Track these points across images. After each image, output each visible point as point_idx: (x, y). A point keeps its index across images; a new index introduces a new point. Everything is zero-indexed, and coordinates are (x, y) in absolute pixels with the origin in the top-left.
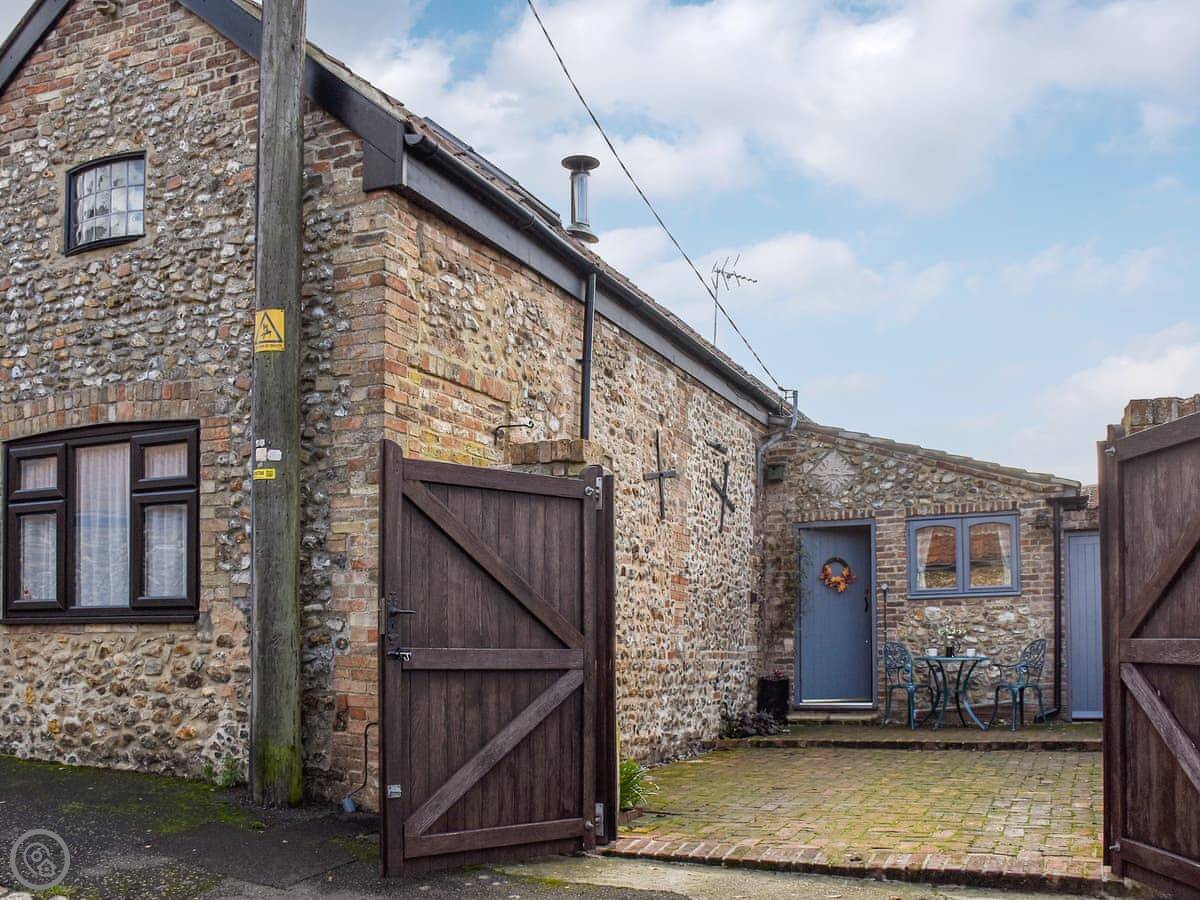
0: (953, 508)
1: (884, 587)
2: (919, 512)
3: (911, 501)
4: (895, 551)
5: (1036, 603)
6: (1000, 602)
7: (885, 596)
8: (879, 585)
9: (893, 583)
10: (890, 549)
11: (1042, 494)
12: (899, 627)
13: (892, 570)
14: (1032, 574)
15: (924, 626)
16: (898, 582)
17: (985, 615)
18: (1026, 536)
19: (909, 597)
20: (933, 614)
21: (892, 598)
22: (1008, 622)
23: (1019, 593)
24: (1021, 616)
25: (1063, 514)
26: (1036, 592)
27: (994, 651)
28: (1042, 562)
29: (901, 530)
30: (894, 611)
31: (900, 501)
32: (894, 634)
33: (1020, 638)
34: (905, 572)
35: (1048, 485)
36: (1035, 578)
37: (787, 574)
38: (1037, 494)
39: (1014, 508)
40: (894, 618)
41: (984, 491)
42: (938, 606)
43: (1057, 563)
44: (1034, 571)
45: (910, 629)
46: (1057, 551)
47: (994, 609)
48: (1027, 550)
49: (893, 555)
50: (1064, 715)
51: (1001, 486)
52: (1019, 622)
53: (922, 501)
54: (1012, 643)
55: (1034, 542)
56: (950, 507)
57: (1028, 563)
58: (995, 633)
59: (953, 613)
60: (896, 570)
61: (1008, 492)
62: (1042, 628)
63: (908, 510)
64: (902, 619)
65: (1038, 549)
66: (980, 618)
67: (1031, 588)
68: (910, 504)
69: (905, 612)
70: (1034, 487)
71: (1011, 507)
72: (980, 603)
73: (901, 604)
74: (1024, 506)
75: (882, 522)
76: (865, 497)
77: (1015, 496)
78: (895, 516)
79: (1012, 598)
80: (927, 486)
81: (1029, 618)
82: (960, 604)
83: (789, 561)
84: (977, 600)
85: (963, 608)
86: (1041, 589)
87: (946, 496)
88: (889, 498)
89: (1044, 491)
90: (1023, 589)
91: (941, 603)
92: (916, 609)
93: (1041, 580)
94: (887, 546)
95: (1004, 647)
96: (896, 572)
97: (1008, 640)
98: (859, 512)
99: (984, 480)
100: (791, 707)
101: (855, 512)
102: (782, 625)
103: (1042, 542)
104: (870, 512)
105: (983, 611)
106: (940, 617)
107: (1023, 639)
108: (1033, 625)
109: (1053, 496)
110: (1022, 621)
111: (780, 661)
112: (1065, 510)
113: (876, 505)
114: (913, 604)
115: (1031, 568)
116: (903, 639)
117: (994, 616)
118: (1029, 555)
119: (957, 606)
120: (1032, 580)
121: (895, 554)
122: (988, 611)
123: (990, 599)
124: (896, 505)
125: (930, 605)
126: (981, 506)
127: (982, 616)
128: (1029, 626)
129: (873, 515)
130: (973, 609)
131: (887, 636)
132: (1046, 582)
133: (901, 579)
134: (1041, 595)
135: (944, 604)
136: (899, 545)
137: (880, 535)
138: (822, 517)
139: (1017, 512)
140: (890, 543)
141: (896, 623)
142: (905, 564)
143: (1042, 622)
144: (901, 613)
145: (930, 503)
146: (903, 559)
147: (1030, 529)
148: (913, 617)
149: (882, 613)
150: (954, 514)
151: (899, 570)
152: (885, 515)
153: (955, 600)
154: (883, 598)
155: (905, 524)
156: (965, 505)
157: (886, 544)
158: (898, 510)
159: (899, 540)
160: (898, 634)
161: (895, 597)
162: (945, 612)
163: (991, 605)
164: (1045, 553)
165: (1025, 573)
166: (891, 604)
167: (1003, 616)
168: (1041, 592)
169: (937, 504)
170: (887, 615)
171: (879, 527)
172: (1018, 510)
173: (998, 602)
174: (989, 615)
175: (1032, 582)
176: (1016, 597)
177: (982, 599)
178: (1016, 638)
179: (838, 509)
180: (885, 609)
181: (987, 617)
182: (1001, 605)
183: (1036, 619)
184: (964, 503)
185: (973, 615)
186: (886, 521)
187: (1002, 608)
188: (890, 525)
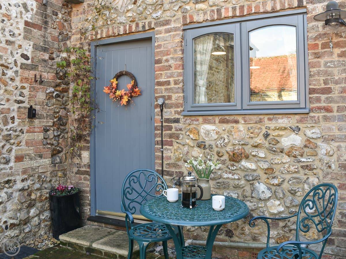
0: (230, 9)
1: (160, 101)
2: (196, 19)
3: (188, 7)
4: (171, 62)
5: (328, 125)
6: (283, 122)
7: (162, 111)
8: (156, 99)
9: (170, 98)
10: (167, 61)
12: (176, 146)
13: (168, 83)
14: (323, 86)
15: (199, 146)
16: (174, 96)
17: (266, 136)
18: (316, 38)
19: (185, 113)
20: (208, 133)
21: (169, 113)
22: (292, 147)
23: (307, 111)
24: (309, 140)
26: (328, 110)
27: (276, 182)
28: (336, 71)
29: (178, 39)
30: (170, 128)
31: (176, 8)
32: (171, 153)
33: (309, 168)
34: (181, 85)
36: (328, 91)
39: (300, 6)
40: (171, 136)
42: (215, 123)
44: (325, 83)
45: (186, 149)
47: (275, 129)
48: (318, 56)
49: (170, 66)
52: (305, 146)
53: (197, 6)
54: (296, 172)
55: (325, 46)
56: (227, 9)
57: (318, 73)
58: (277, 159)
59: (230, 133)
60: (172, 83)
62: (335, 156)
63: (184, 18)
64: (178, 138)
65: (332, 53)
66: (259, 140)
67: (323, 104)
68: (186, 11)
69: (181, 130)
71: (296, 4)
72: (260, 121)
73: (177, 121)
74: (312, 1)
75: (160, 32)
76: (145, 9)
78: (173, 25)
79: (297, 117)
81: (319, 143)
82: (237, 122)
84: (255, 118)
85: (241, 127)
86: (334, 106)
90: (312, 106)
91: (217, 119)
92: (191, 127)
93: (335, 94)
94: (165, 58)
95: (288, 177)
96: (172, 85)
97: (292, 168)
98: (141, 25)
101: (137, 25)
103: (336, 45)
104: (150, 23)
105: (264, 131)
106: (216, 137)
107: (311, 169)
108: (324, 151)
110: (309, 144)
111: (80, 172)
113: (154, 15)
114: (188, 121)
115: (322, 78)
116: (179, 160)
117: (277, 138)
118: (319, 62)
119: (234, 125)
120: (323, 94)
121: (172, 65)
122: (269, 132)
123: (271, 117)
124: (173, 13)
125: (206, 122)
126: (261, 6)
127: (263, 138)
128: (319, 152)
129: (153, 26)
130: (252, 128)
131: (164, 155)
132: (341, 97)
133: (177, 92)
134: (335, 114)
135: (219, 122)
136: (176, 56)
137: (159, 46)
138: (111, 33)
139: (304, 10)
140: (168, 55)
141: (172, 141)
142: (180, 76)
143: (335, 149)
144: (177, 130)
145: (206, 7)
146: (179, 71)
147: (321, 29)
148: (189, 135)
149: (159, 130)
150: (233, 17)
151: (176, 83)
152: (164, 25)
153: (232, 118)
154: (160, 114)
155: (181, 33)
156: (243, 6)
157: (164, 56)
158: (175, 18)
159: (175, 51)
160: (175, 153)
161: (171, 112)
162: (221, 131)
163: (272, 125)
164: (341, 59)
165: (315, 85)
166: (168, 120)
167: (286, 139)
168: (335, 109)
169: (213, 8)
170: (164, 132)
171: (157, 38)
172: (306, 7)
173: (280, 121)
174: (271, 137)
175: (323, 97)
176: (302, 116)
177: (262, 117)
178: (302, 167)
179: (124, 23)
180: (162, 126)
181: (268, 139)
182: (284, 125)
183: (328, 144)
184: (242, 4)
185: (252, 135)
186: (163, 31)
187: (285, 129)
188: (167, 35)
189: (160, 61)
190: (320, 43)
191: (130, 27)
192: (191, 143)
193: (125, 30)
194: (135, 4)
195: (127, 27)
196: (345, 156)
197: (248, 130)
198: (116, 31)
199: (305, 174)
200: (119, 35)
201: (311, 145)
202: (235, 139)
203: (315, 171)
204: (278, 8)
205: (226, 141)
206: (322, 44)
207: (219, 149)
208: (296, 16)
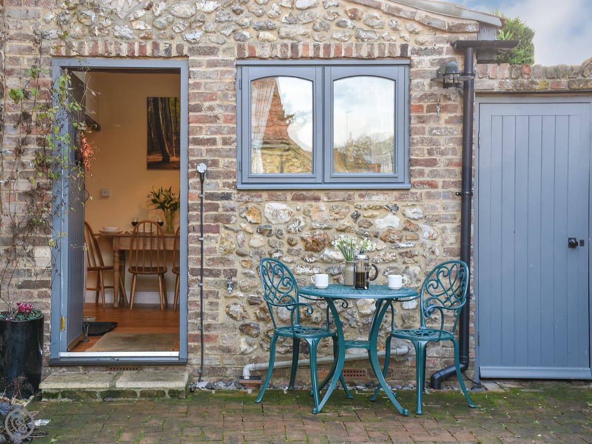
0: (311, 47)
1: (202, 168)
2: (259, 52)
3: (246, 33)
4: (218, 111)
5: (432, 203)
6: (378, 199)
7: (202, 181)
8: (192, 164)
9: (215, 163)
10: (211, 108)
11: (446, 36)
12: (223, 232)
13: (213, 142)
14: (427, 157)
15: (261, 232)
16: (222, 162)
17: (356, 217)
18: (421, 99)
19: (240, 186)
20: (276, 214)
21: (213, 186)
22: (390, 230)
24: (409, 221)
25: (477, 68)
26: (432, 185)
28: (442, 140)
29: (229, 79)
30: (216, 208)
31: (228, 32)
32: (214, 243)
33: (408, 254)
35: (457, 22)
36: (432, 163)
37: (42, 142)
38: (439, 35)
39: (403, 56)
40: (216, 219)
41: (359, 24)
42: (285, 201)
43: (467, 142)
44: (430, 152)
45: (241, 236)
46: (466, 121)
47: (369, 208)
48: (422, 120)
49: (216, 118)
50: (471, 373)
51: (386, 19)
52: (405, 229)
53: (262, 34)
54: (394, 261)
55: (431, 109)
56: (306, 46)
57: (422, 141)
58: (370, 245)
59: (306, 214)
60: (219, 142)
61: (395, 29)
62: (439, 239)
63: (241, 48)
64: (228, 220)
65: (438, 118)
66: (347, 222)
67: (426, 179)
68: (245, 39)
69: (233, 210)
70: (435, 24)
71: (398, 53)
72: (349, 198)
73: (227, 197)
74: (418, 52)
75: (199, 64)
76: (171, 23)
77: (407, 35)
78: (220, 57)
79: (395, 193)
80: (272, 12)
81: (421, 224)
82: (317, 199)
83: (46, 119)
84: (342, 195)
85: (322, 205)
86: (439, 181)
87: (299, 30)
88: (211, 26)
89: (450, 30)
90: (413, 180)
91: (289, 196)
92: (250, 205)
93: (441, 167)
94: (207, 104)
95: (383, 267)
96: (220, 146)
97: (389, 256)
98: (162, 47)
99: (360, 8)
100: (44, 360)
101: (156, 46)
102: (31, 225)
103: (444, 109)
104: (180, 48)
105: (353, 211)
106: (288, 219)
107: (412, 256)
108: (426, 235)
109: (462, 38)
110: (409, 226)
111: (27, 285)
112: (479, 62)
113: (190, 37)
114: (245, 198)
115: (426, 148)
116: (230, 252)
117: (369, 220)
118: (423, 128)
119: (313, 203)
120: (427, 166)
121: (219, 116)
122: (360, 212)
123: (364, 193)
124: (221, 39)
125: (272, 199)
126: (354, 49)
127: (351, 220)
128: (420, 236)
129: (185, 52)
130: (337, 207)
131: (205, 247)
132: (447, 170)
133: (227, 156)
134: (440, 190)
135: (293, 199)
136: (226, 103)
137: (197, 85)
138: (101, 50)
139: (407, 62)
140: (212, 99)
141: (218, 226)
142: (233, 133)
143: (440, 231)
144: (227, 210)
145: (275, 38)
146: (232, 125)
147: (427, 88)
148: (245, 217)
149: (195, 210)
150: (311, 58)
151: (225, 142)
152: (205, 53)
153: (311, 193)
154: (199, 186)
155: (235, 70)
156: (330, 45)
157: (205, 100)
158: (224, 46)
159: (225, 96)
160: (222, 243)
161: (217, 184)
162: (294, 212)
163: (364, 202)
164: (449, 126)
165: (417, 155)
166: (211, 196)
167: (382, 220)
168: (440, 184)
169: (286, 41)
170: (204, 214)
171: (194, 73)
172: (409, 58)
173: (375, 198)
174: (361, 218)
175: (427, 170)
176: (402, 192)
177: (351, 193)
178: (401, 254)
179: (128, 39)
180: (202, 204)
181: (358, 221)
182: (379, 204)
183: (432, 225)
184: (327, 42)
185: (337, 216)
186: (205, 63)
187: (381, 207)
188: (212, 69)
189: (197, 108)
190: (425, 105)
191: (142, 48)
192: (249, 229)
193: (132, 51)
194: (148, 9)
195: (136, 47)
196: (452, 239)
197: (332, 210)
198: (112, 49)
199: (404, 263)
200: (118, 56)
201: (412, 228)
202: (315, 221)
203: (416, 258)
204: (376, 54)
205: (303, 224)
206: (428, 107)
207: (291, 236)
208: (396, 68)
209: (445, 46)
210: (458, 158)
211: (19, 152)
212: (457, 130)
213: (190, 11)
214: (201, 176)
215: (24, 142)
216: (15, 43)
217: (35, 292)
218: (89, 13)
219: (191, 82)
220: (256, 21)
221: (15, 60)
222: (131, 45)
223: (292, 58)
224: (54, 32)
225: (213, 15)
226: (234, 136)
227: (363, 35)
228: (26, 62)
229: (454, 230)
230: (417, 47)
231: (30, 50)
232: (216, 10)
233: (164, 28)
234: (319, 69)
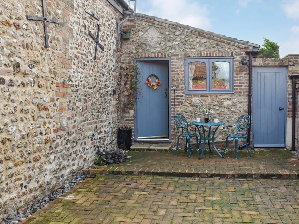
0: (205, 54)
1: (175, 88)
2: (190, 55)
3: (187, 50)
4: (179, 72)
5: (241, 97)
6: (225, 96)
7: (175, 92)
8: (172, 87)
9: (178, 87)
10: (177, 71)
11: (244, 50)
12: (181, 106)
13: (178, 80)
14: (239, 84)
15: (192, 106)
16: (181, 86)
17: (219, 102)
18: (237, 68)
19: (185, 93)
20: (196, 101)
21: (178, 93)
22: (228, 105)
23: (233, 93)
24: (234, 103)
25: (253, 59)
26: (240, 92)
27: (222, 118)
28: (243, 80)
29: (182, 63)
30: (179, 99)
31: (182, 50)
32: (179, 109)
33: (233, 112)
34: (184, 82)
35: (247, 46)
36: (240, 86)
37: (131, 81)
38: (241, 50)
39: (232, 56)
40: (179, 102)
41: (219, 47)
43: (250, 80)
44: (240, 83)
45: (186, 107)
46: (250, 74)
47: (222, 99)
48: (237, 74)
49: (179, 74)
50: (251, 146)
51: (227, 46)
52: (233, 105)
53: (191, 50)
54: (229, 114)
55: (240, 71)
56: (204, 53)
57: (237, 80)
58: (223, 110)
59: (204, 101)
60: (180, 81)
61: (229, 48)
62: (242, 108)
63: (185, 54)
64: (182, 103)
65: (242, 73)
67: (239, 91)
68: (186, 52)
69: (183, 100)
70: (240, 47)
71: (230, 55)
72: (217, 96)
73: (182, 96)
74: (236, 55)
76: (166, 48)
77: (232, 50)
78: (180, 57)
79: (230, 95)
80: (193, 44)
81: (237, 104)
82: (207, 96)
83: (131, 75)
84: (215, 95)
85: (209, 98)
86: (242, 91)
87: (202, 49)
88: (177, 48)
89: (245, 48)
90: (235, 91)
91: (199, 96)
92: (188, 98)
93: (243, 87)
94: (176, 70)
95: (226, 116)
97: (228, 113)
98: (164, 54)
99: (219, 43)
100: (133, 141)
101: (162, 54)
102: (128, 104)
103: (244, 71)
104: (168, 54)
105: (218, 100)
106: (199, 102)
108: (239, 107)
109: (248, 51)
110: (234, 104)
111: (128, 120)
112: (253, 57)
113: (171, 51)
114: (187, 96)
115: (238, 82)
116: (183, 111)
117: (222, 102)
118: (238, 76)
119: (206, 98)
120: (239, 87)
121: (180, 73)
122: (220, 100)
123: (221, 95)
124: (180, 52)
125: (194, 97)
126: (217, 54)
127: (217, 102)
128: (237, 107)
129: (170, 56)
130: (213, 99)
131: (176, 110)
132: (245, 88)
133: (182, 85)
134: (243, 94)
135: (201, 97)
136: (181, 70)
137: (173, 65)
138: (147, 56)
139: (233, 57)
140: (177, 69)
141: (179, 104)
142: (184, 78)
143: (243, 106)
144: (182, 100)
145: (195, 51)
146: (183, 76)
147: (238, 65)
148: (187, 102)
149: (173, 100)
150: (206, 57)
151: (181, 81)
152: (175, 56)
153: (206, 95)
154: (174, 93)
155: (184, 60)
156: (211, 53)
157: (175, 69)
158: (181, 54)
159: (181, 67)
160: (181, 109)
161: (179, 92)
162: (201, 100)
163: (221, 97)
164: (245, 76)
165: (236, 84)
166: (178, 96)
167: (226, 102)
168: (243, 92)
169: (198, 52)
170: (175, 101)
171: (172, 61)
172: (233, 56)
173: (224, 96)
174: (220, 102)
175: (239, 88)
176: (232, 94)
177: (217, 95)
178: (231, 112)
179: (154, 53)
180: (175, 98)
181: (219, 103)
182: (225, 98)
183: (240, 104)
184: (210, 52)
185: (213, 101)
186: (175, 59)
187: (226, 99)
188: (177, 60)
189: (173, 71)
190: (238, 70)
191: (158, 55)
192: (188, 105)
193: (155, 56)
194: (160, 44)
196: (246, 108)
197: (212, 99)
198: (150, 55)
199: (232, 115)
200: (152, 57)
201: (235, 105)
202: (207, 103)
203: (236, 113)
204: (224, 55)
205: (203, 104)
206: (239, 70)
207: (200, 107)
208: (230, 59)
209: (244, 53)
210: (248, 85)
211: (125, 84)
212: (247, 77)
213: (171, 45)
214: (175, 90)
215: (127, 81)
216: (125, 55)
217: (130, 122)
218: (144, 46)
219: (171, 64)
220: (190, 47)
221: (124, 60)
222: (155, 54)
223: (200, 57)
224: (134, 51)
225: (178, 45)
226: (184, 79)
227: (220, 50)
228: (127, 60)
229: (247, 105)
230: (235, 53)
231: (128, 57)
232: (178, 44)
233: (164, 49)
234: (208, 59)
